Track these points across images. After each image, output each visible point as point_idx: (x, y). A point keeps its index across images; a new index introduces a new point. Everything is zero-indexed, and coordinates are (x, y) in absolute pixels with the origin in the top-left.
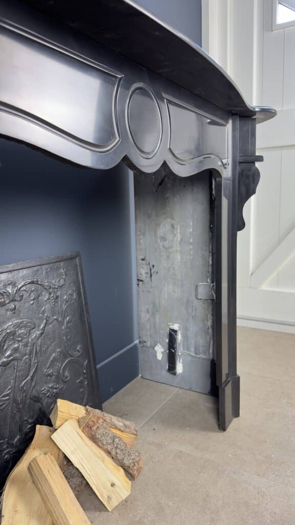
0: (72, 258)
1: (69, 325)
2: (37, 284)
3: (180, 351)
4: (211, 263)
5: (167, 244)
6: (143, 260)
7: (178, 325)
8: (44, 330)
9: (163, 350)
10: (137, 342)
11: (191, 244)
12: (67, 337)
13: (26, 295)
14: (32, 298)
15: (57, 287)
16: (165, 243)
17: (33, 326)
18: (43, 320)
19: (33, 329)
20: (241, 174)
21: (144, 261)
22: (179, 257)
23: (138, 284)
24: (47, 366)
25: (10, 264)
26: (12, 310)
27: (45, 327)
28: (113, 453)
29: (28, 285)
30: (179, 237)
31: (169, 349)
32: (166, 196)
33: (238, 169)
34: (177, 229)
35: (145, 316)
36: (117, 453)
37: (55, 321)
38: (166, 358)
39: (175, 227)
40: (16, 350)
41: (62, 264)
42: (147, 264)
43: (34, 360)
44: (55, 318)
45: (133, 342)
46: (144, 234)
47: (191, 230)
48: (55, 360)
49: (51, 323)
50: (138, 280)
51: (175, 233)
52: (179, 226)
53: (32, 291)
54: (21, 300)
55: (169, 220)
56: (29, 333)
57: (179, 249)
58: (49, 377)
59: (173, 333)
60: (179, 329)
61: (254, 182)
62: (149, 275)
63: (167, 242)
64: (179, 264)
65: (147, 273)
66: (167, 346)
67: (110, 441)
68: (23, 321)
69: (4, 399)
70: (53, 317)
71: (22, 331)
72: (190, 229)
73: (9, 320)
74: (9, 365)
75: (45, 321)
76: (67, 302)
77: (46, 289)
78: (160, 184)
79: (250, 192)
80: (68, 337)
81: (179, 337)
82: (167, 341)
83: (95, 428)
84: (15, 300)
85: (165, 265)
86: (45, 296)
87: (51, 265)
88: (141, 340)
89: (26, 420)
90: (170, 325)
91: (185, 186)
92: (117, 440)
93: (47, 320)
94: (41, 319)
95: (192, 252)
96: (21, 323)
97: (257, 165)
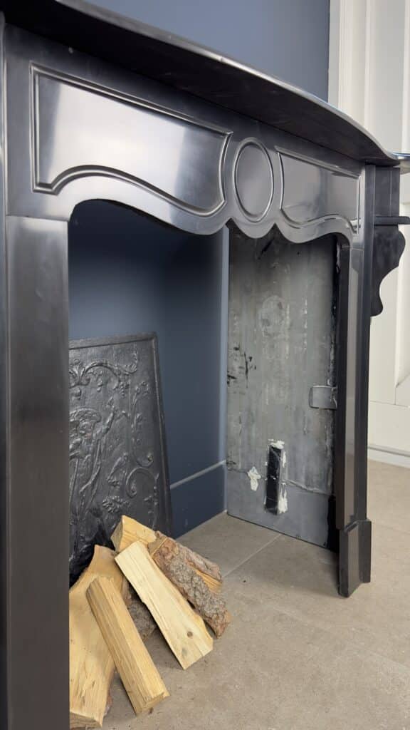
0: (147, 339)
1: (139, 424)
2: (106, 367)
3: (284, 478)
4: (332, 358)
5: (271, 329)
6: (236, 349)
7: (283, 443)
8: (110, 426)
9: (259, 477)
10: (222, 462)
11: (305, 331)
12: (136, 440)
13: (93, 379)
14: (99, 384)
15: (127, 373)
16: (267, 327)
17: (98, 419)
18: (110, 413)
19: (98, 422)
20: (378, 240)
21: (238, 352)
22: (287, 349)
23: (228, 383)
24: (112, 472)
26: (77, 395)
27: (111, 422)
28: (191, 595)
29: (97, 368)
30: (288, 321)
31: (268, 476)
32: (273, 265)
33: (374, 233)
34: (286, 311)
35: (235, 427)
36: (195, 596)
37: (124, 416)
38: (263, 489)
39: (284, 306)
40: (78, 445)
41: (135, 345)
42: (242, 356)
43: (98, 461)
44: (123, 412)
45: (217, 462)
46: (239, 315)
47: (306, 312)
48: (121, 465)
49: (119, 418)
50: (229, 376)
51: (283, 314)
52: (288, 307)
53: (100, 375)
54: (87, 385)
55: (276, 297)
56: (94, 427)
57: (287, 337)
58: (112, 487)
59: (274, 452)
60: (284, 449)
61: (396, 251)
62: (244, 371)
63: (271, 327)
64: (287, 358)
65: (241, 367)
66: (265, 472)
67: (187, 578)
68: (88, 411)
70: (122, 410)
71: (86, 423)
72: (304, 310)
75: (112, 415)
76: (138, 394)
77: (115, 374)
78: (265, 249)
79: (391, 264)
80: (138, 440)
81: (284, 460)
82: (266, 464)
83: (168, 557)
84: (82, 384)
85: (268, 358)
86: (114, 383)
87: (123, 345)
88: (229, 460)
89: (82, 538)
90: (271, 442)
91: (298, 253)
92: (196, 579)
93: (114, 414)
94: (108, 412)
95: (305, 342)
96: (86, 413)
97: (402, 228)
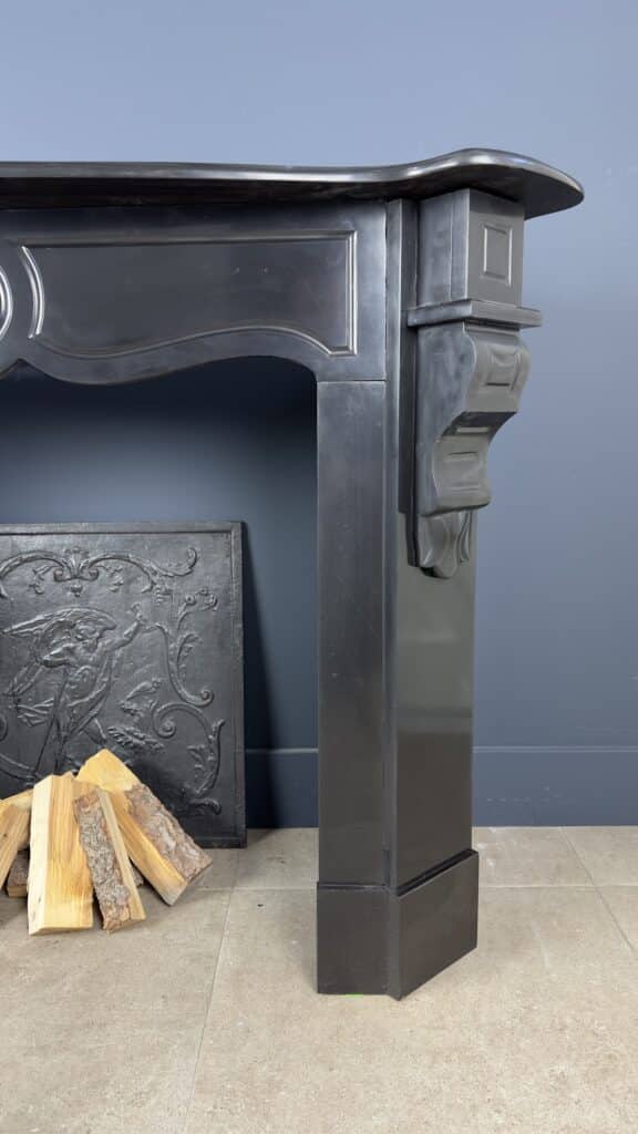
1: (187, 645)
2: (129, 561)
8: (131, 639)
13: (104, 575)
14: (116, 582)
15: (170, 574)
17: (110, 626)
24: (128, 696)
25: (81, 522)
26: (74, 591)
29: (111, 561)
37: (158, 631)
40: (70, 651)
41: (190, 537)
44: (157, 624)
48: (144, 692)
49: (148, 631)
53: (117, 571)
54: (94, 580)
58: (128, 715)
69: (39, 711)
70: (154, 622)
73: (67, 603)
74: (56, 669)
76: (190, 604)
77: (146, 573)
84: (82, 578)
86: (144, 584)
87: (166, 535)
